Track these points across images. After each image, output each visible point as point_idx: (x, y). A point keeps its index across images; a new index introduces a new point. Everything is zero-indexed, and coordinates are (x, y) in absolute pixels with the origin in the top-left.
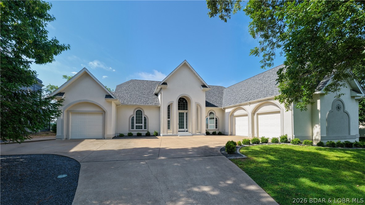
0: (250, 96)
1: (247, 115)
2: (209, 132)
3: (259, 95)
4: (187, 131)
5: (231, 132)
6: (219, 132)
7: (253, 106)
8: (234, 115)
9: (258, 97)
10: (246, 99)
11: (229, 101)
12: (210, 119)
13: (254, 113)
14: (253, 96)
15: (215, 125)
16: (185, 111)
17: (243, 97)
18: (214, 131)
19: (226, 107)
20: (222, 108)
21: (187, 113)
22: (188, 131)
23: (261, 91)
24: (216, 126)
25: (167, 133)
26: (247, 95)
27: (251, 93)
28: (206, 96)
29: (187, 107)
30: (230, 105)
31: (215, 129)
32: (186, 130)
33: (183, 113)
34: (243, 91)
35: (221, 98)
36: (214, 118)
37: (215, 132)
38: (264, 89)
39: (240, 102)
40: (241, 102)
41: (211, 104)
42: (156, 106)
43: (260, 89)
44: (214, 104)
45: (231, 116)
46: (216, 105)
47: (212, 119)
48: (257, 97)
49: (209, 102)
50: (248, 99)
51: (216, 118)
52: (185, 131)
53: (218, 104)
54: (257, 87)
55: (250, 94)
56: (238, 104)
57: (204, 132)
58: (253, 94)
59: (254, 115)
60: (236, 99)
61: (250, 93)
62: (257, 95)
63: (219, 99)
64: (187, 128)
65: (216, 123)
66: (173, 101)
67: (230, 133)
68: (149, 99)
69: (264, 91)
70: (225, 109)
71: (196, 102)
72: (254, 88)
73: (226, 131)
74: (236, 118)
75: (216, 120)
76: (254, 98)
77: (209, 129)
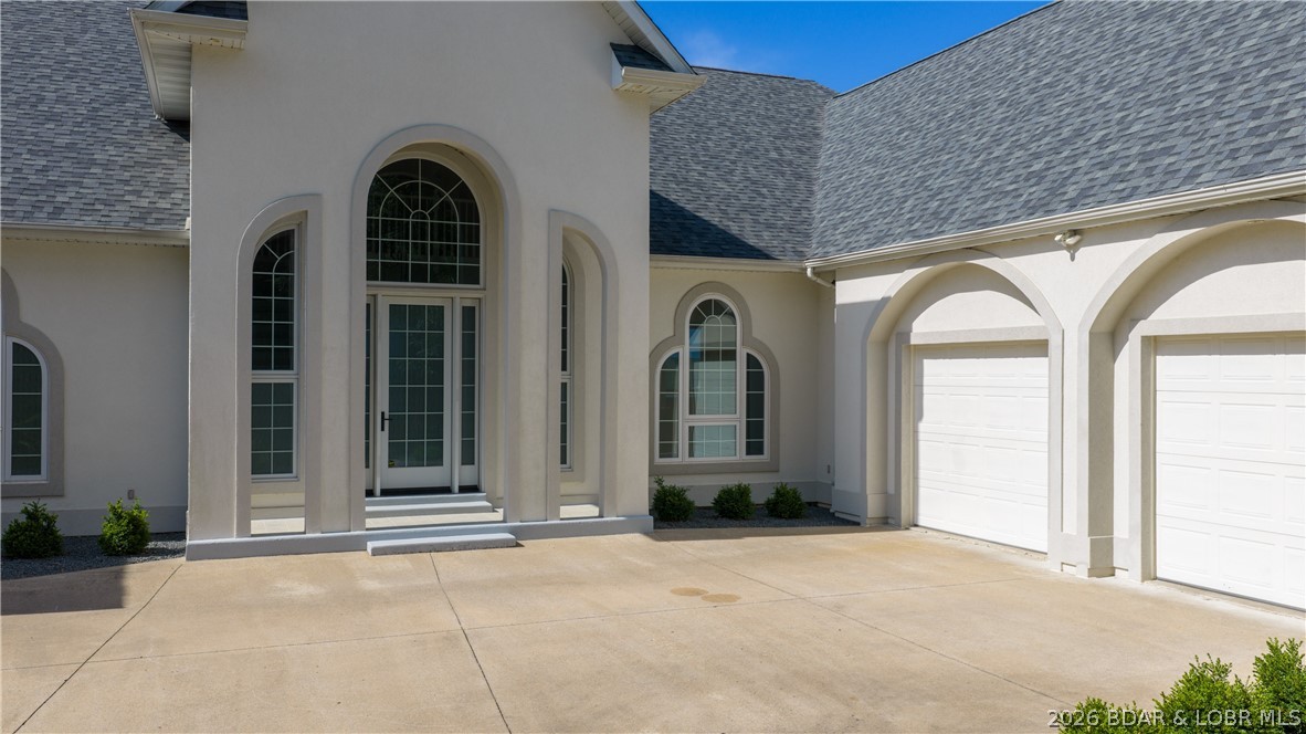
0: (1074, 158)
1: (1038, 348)
2: (678, 494)
3: (1167, 151)
4: (475, 489)
5: (885, 493)
6: (781, 493)
7: (1113, 263)
8: (914, 341)
9: (1170, 172)
10: (1038, 191)
11: (867, 208)
12: (696, 357)
13: (1109, 334)
14: (1104, 166)
15: (739, 419)
16: (449, 298)
17: (995, 166)
18: (731, 481)
19: (846, 257)
20: (809, 265)
21: (469, 315)
22: (483, 486)
23: (1186, 117)
24: (754, 431)
25: (244, 528)
26: (1037, 156)
27: (1078, 133)
28: (659, 148)
29: (473, 254)
30: (880, 240)
31: (741, 455)
32: (461, 474)
33: (437, 313)
34: (998, 116)
35: (800, 177)
36: (730, 355)
37: (743, 492)
38: (1219, 96)
39: (972, 222)
40: (981, 221)
41: (707, 225)
42: (142, 234)
43: (1176, 98)
44: (734, 229)
45: (885, 343)
46: (752, 241)
47: (712, 356)
48: (1149, 173)
49: (689, 207)
50: (1052, 192)
51: (752, 362)
52: (447, 490)
53: (769, 226)
54: (1136, 81)
55: (1065, 142)
56: (948, 237)
57: (636, 495)
58: (1101, 143)
59: (1114, 354)
60: (936, 184)
61: (1066, 132)
62: (1145, 157)
63: (780, 182)
64: (468, 457)
65: (755, 406)
66: (317, 196)
67: (873, 507)
68: (93, 163)
69: (1218, 116)
70: (831, 276)
71: (552, 212)
72: (1103, 85)
73: (844, 482)
74: (930, 366)
75: (755, 380)
76: (1115, 178)
77: (683, 457)
